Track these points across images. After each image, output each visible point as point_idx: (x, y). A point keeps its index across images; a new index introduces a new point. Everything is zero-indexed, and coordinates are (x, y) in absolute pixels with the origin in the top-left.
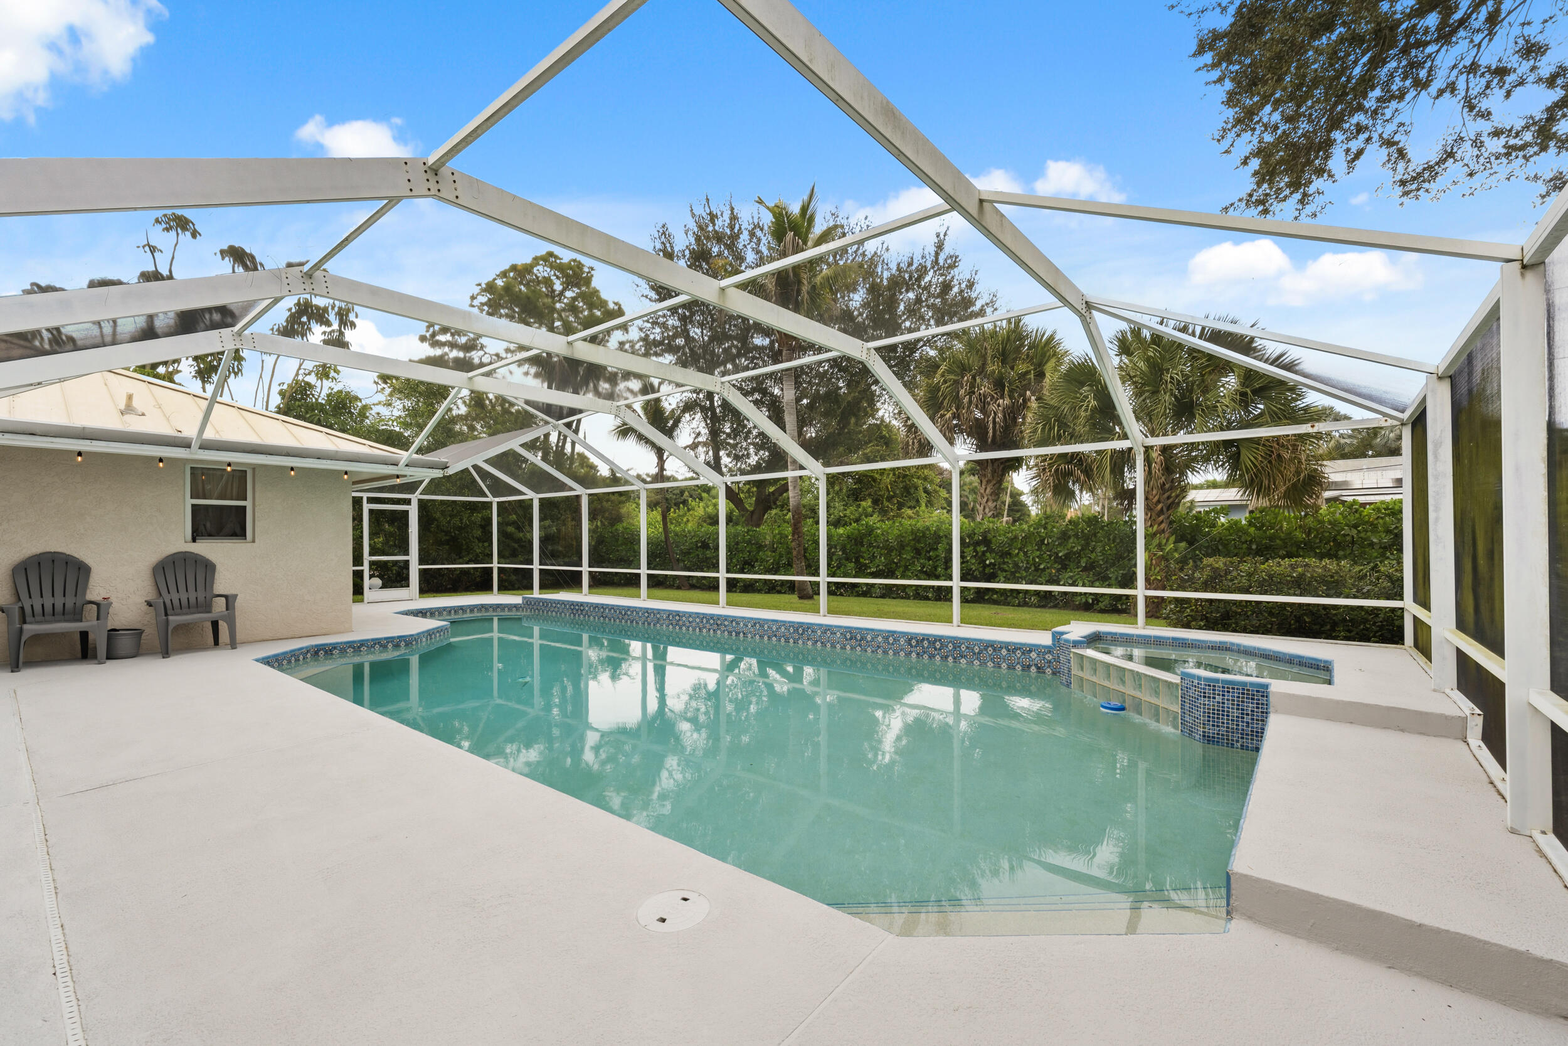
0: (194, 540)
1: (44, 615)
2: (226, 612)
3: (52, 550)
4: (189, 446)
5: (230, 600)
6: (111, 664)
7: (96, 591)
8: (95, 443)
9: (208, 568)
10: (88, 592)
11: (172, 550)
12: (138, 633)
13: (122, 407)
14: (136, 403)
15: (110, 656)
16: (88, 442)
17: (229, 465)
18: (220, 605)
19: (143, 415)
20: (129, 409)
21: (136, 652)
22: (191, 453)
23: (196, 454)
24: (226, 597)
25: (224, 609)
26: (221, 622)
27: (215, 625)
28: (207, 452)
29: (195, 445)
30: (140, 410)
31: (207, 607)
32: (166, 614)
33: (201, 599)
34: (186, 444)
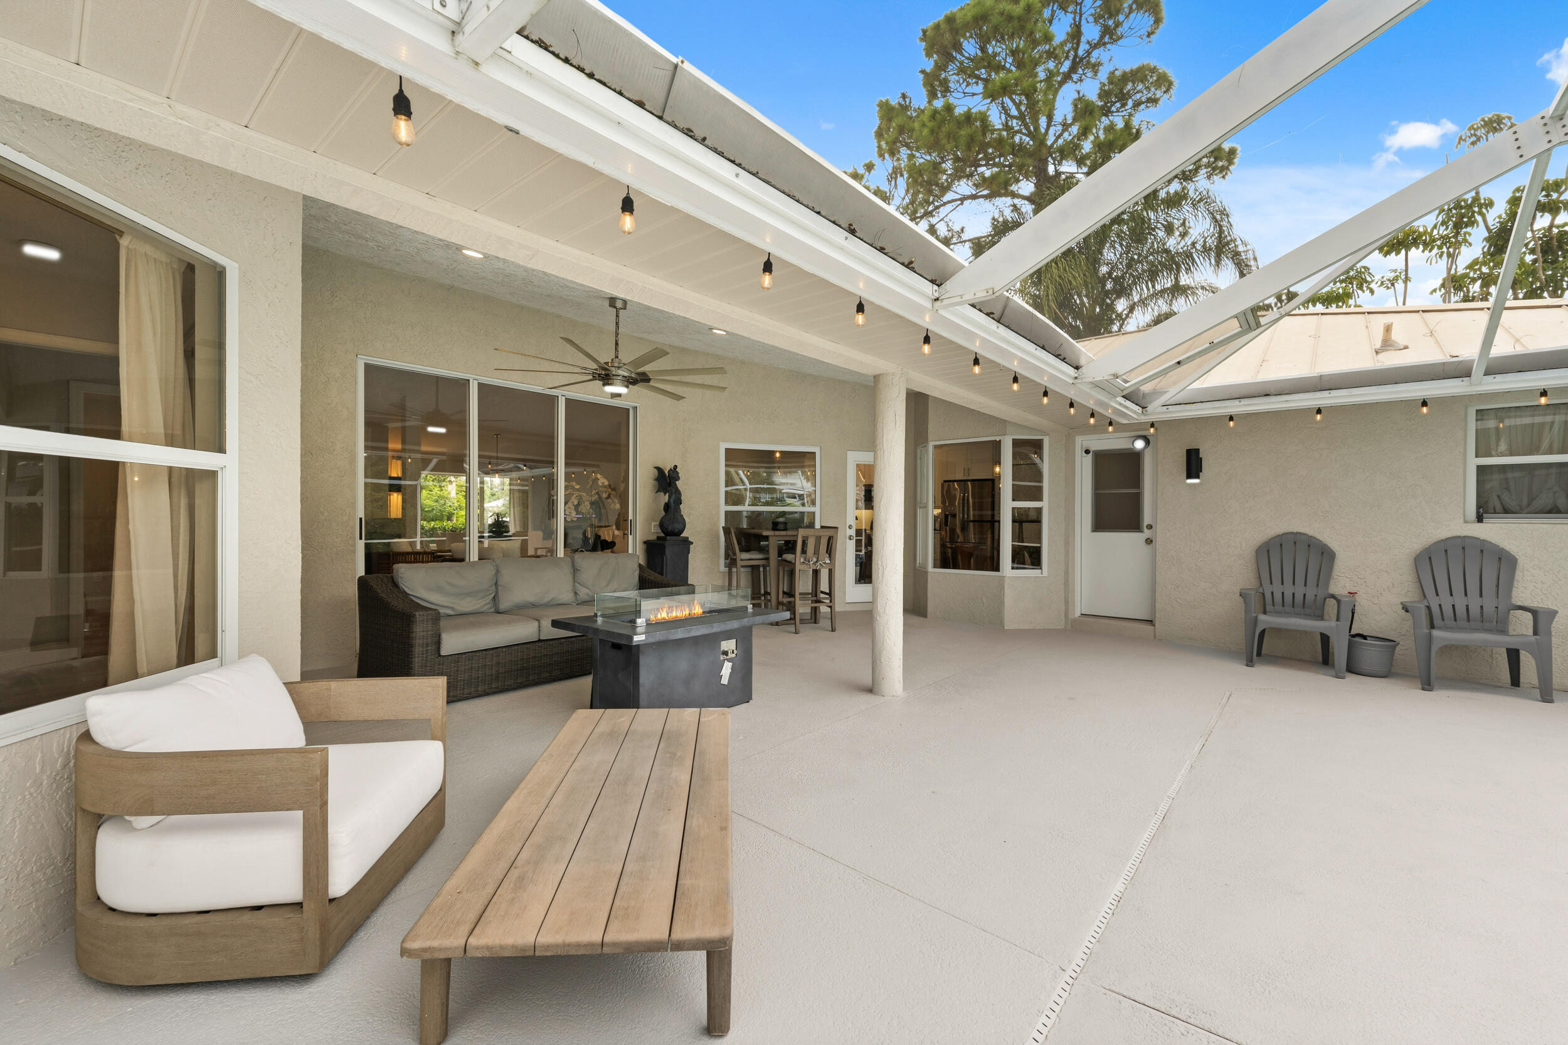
0: (1480, 519)
1: (1283, 606)
2: (1533, 639)
3: (1295, 531)
4: (1467, 374)
5: (1541, 619)
6: (1351, 679)
7: (1340, 584)
8: (1334, 393)
9: (1505, 562)
10: (1332, 582)
11: (1444, 533)
12: (1390, 643)
13: (1378, 345)
14: (1395, 336)
15: (1352, 669)
16: (1326, 394)
17: (1544, 393)
18: (1522, 624)
19: (1406, 348)
20: (1387, 344)
21: (1387, 672)
22: (1471, 384)
23: (1480, 384)
24: (1534, 612)
25: (1530, 632)
26: (1523, 654)
27: (1513, 656)
28: (1499, 378)
29: (1478, 371)
30: (1402, 342)
31: (1501, 626)
32: (1432, 626)
33: (1489, 609)
34: (1462, 371)
